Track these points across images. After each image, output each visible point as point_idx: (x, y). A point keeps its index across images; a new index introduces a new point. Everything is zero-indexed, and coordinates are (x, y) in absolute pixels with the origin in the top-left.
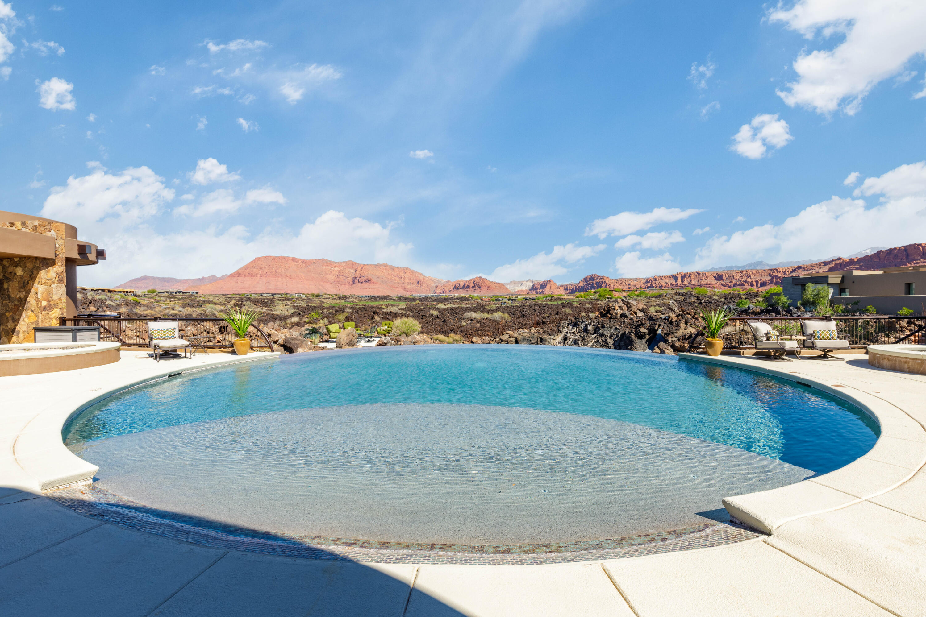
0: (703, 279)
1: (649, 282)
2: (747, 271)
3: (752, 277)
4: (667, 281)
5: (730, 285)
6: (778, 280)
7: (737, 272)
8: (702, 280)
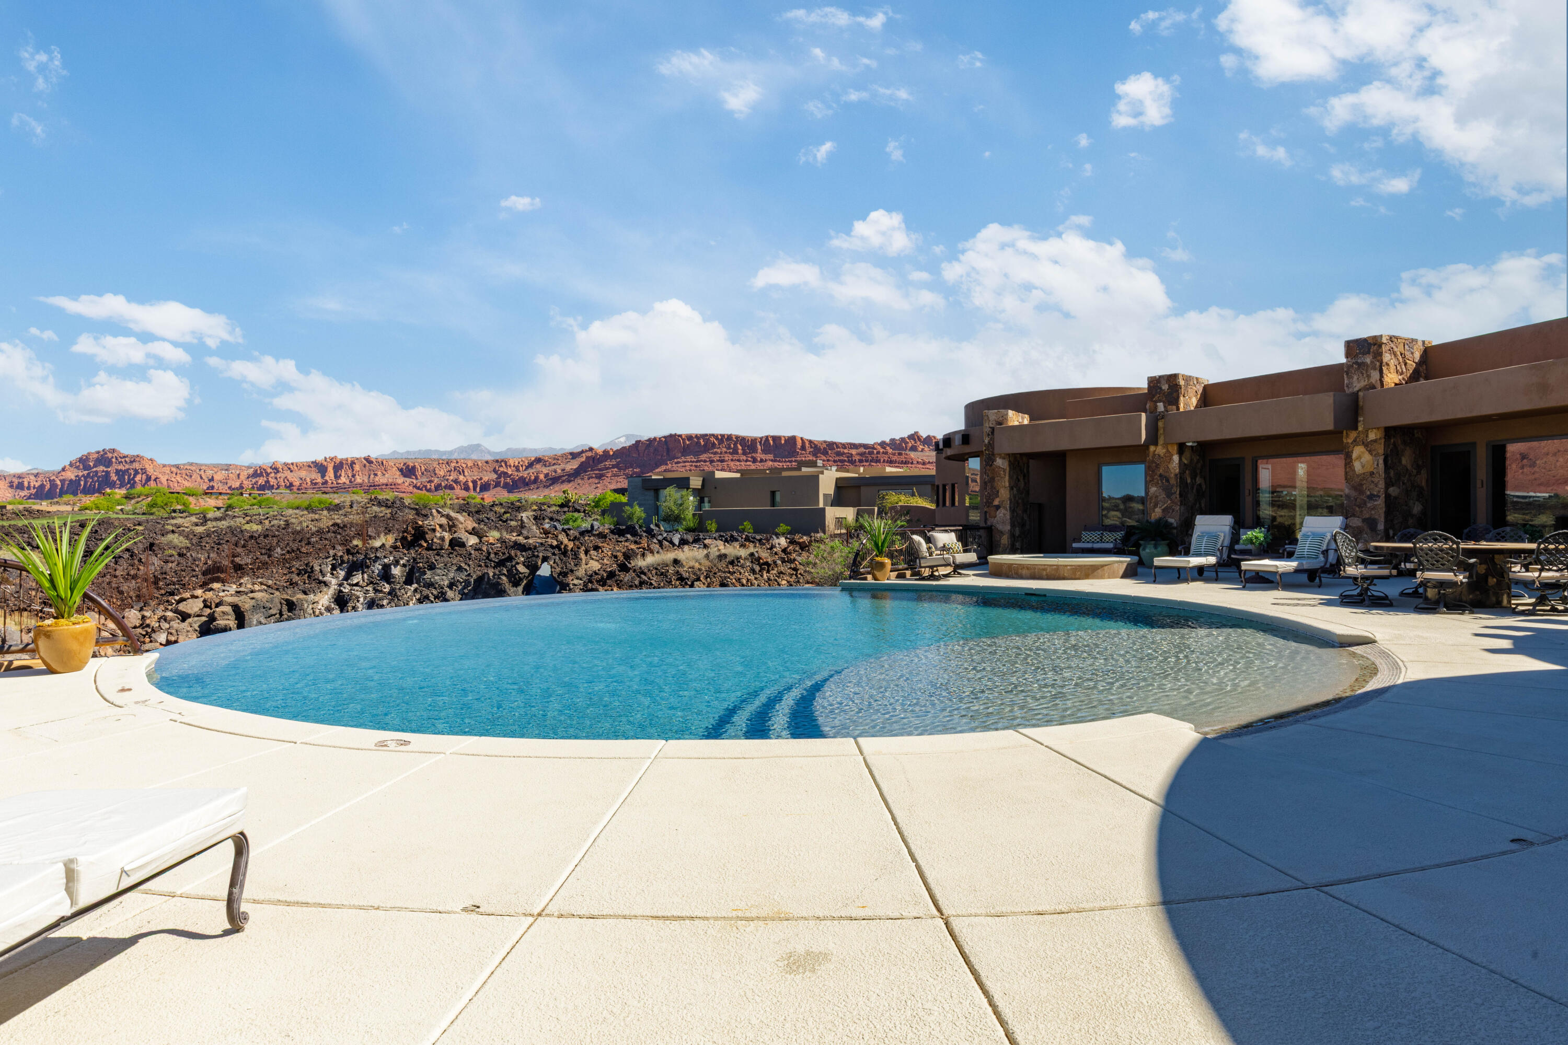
0: (379, 473)
2: (457, 462)
3: (466, 473)
4: (303, 474)
5: (429, 487)
6: (508, 480)
7: (441, 462)
8: (376, 475)
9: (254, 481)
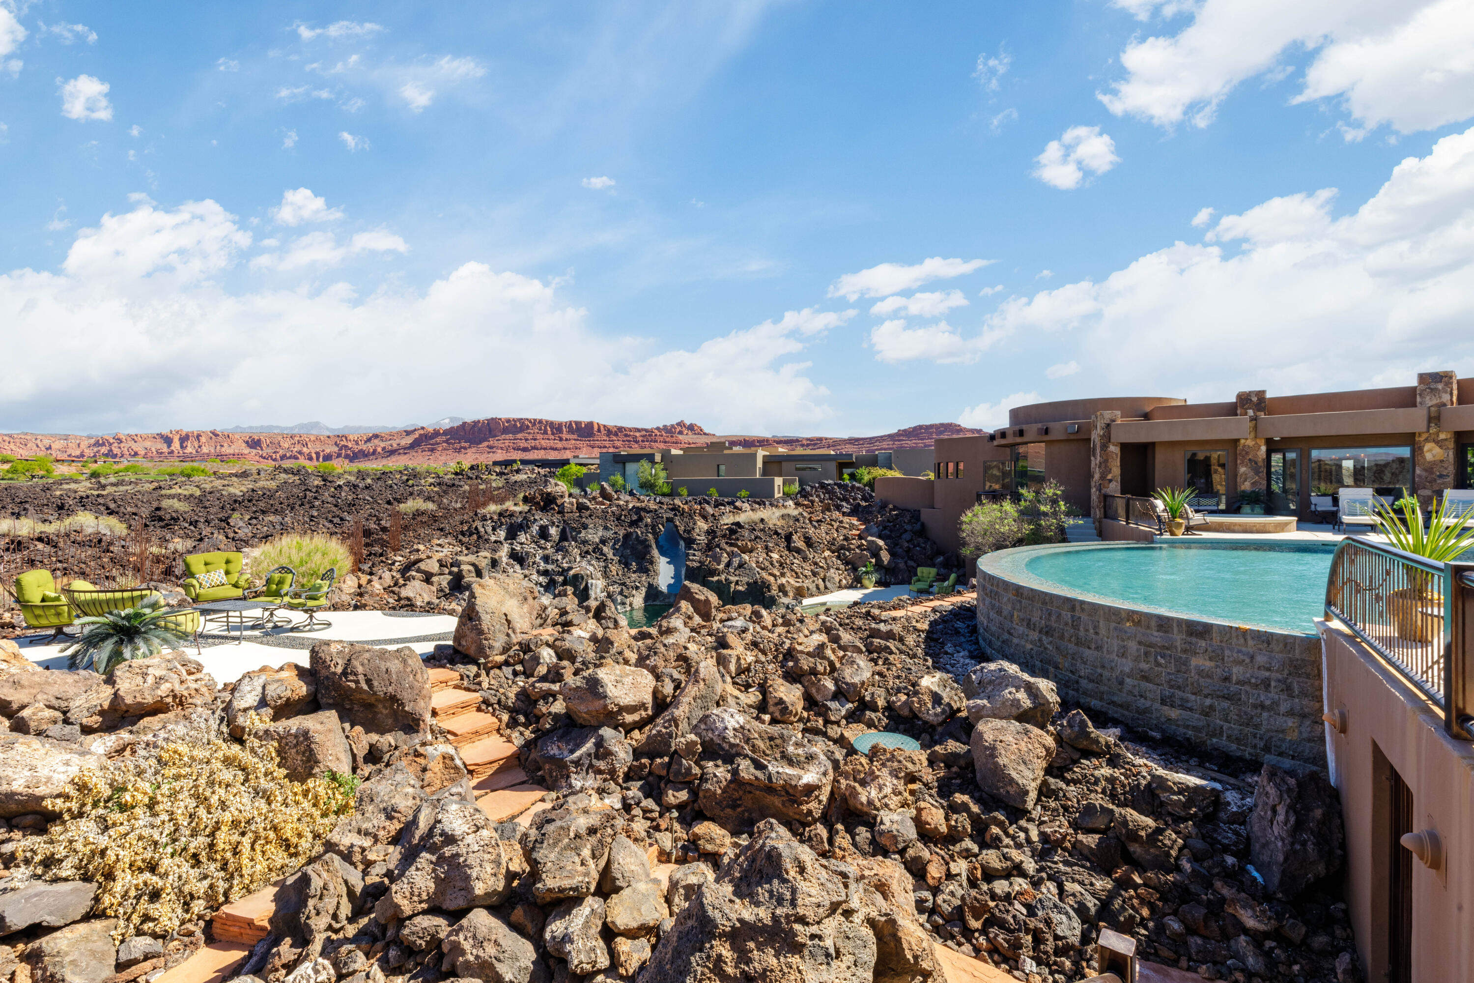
0: (226, 444)
1: (103, 444)
2: (299, 436)
3: (309, 446)
4: (148, 444)
5: (274, 457)
6: (349, 452)
7: (284, 436)
8: (222, 446)
9: (96, 449)
